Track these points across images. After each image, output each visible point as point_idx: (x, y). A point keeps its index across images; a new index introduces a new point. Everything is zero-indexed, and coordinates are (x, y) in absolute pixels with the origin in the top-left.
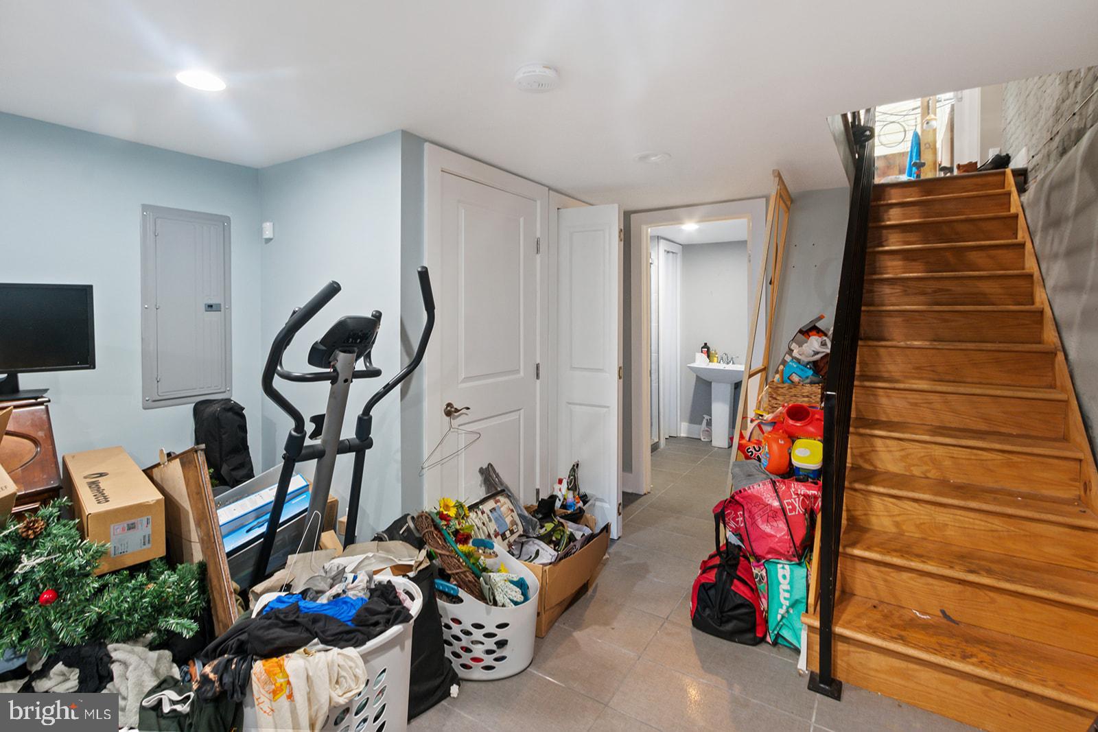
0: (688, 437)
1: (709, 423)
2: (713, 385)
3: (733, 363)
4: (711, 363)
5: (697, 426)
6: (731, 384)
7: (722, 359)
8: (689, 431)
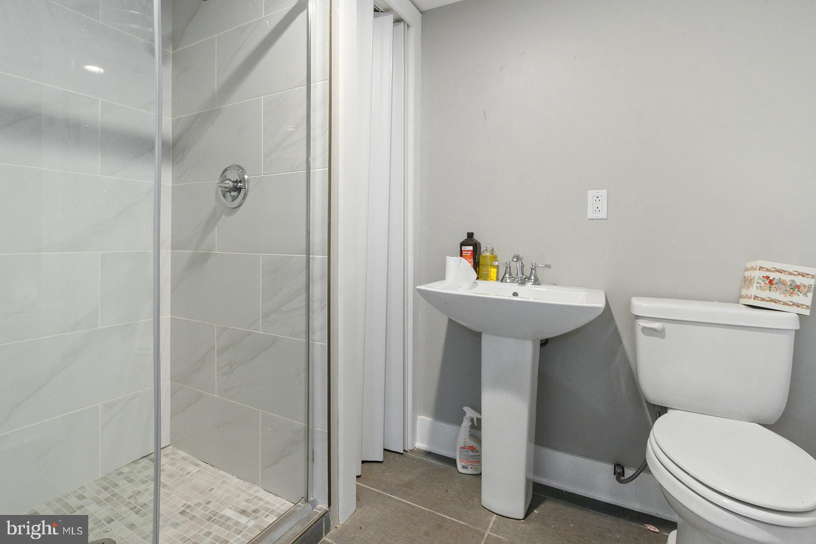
0: (429, 454)
1: (476, 426)
2: (485, 339)
3: (537, 282)
4: (481, 283)
5: (447, 428)
6: (534, 341)
7: (508, 268)
8: (433, 437)
